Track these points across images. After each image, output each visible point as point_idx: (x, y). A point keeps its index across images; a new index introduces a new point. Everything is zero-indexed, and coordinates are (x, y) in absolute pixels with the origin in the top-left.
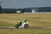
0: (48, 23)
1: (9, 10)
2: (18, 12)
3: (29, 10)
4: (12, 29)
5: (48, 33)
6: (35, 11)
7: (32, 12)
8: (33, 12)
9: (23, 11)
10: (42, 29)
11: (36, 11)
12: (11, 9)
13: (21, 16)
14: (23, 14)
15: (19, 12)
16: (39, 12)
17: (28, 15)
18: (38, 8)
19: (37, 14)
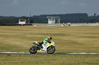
0: (80, 44)
1: (4, 20)
2: (20, 23)
3: (42, 19)
4: (9, 55)
5: (79, 63)
6: (54, 21)
7: (47, 23)
8: (50, 22)
9: (31, 21)
10: (67, 56)
11: (56, 22)
12: (7, 17)
13: (28, 31)
14: (30, 26)
15: (24, 23)
16: (61, 22)
17: (40, 28)
18: (61, 16)
19: (58, 27)
